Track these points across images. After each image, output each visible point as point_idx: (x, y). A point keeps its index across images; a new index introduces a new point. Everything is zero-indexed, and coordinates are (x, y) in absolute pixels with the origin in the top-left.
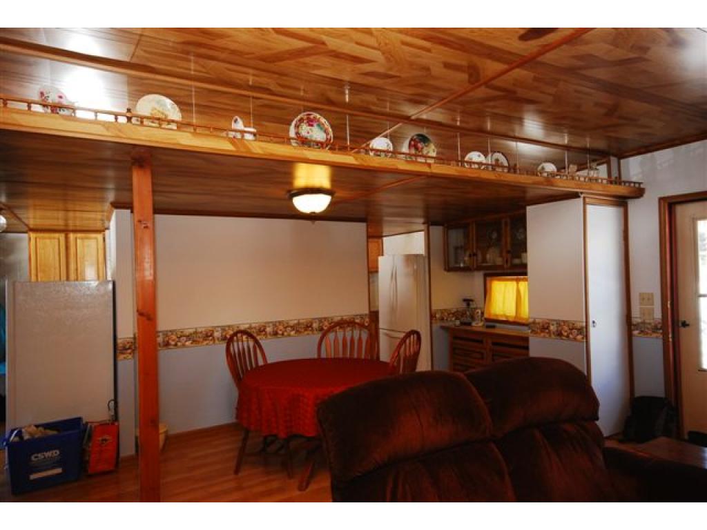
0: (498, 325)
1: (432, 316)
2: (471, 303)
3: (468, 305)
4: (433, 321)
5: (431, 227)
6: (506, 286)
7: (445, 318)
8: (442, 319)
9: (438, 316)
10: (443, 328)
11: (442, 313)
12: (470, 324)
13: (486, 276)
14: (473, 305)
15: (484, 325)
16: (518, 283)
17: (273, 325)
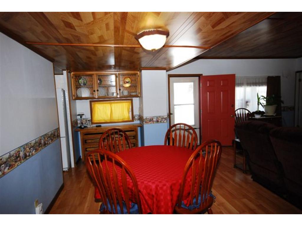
14: (84, 117)
17: (24, 148)
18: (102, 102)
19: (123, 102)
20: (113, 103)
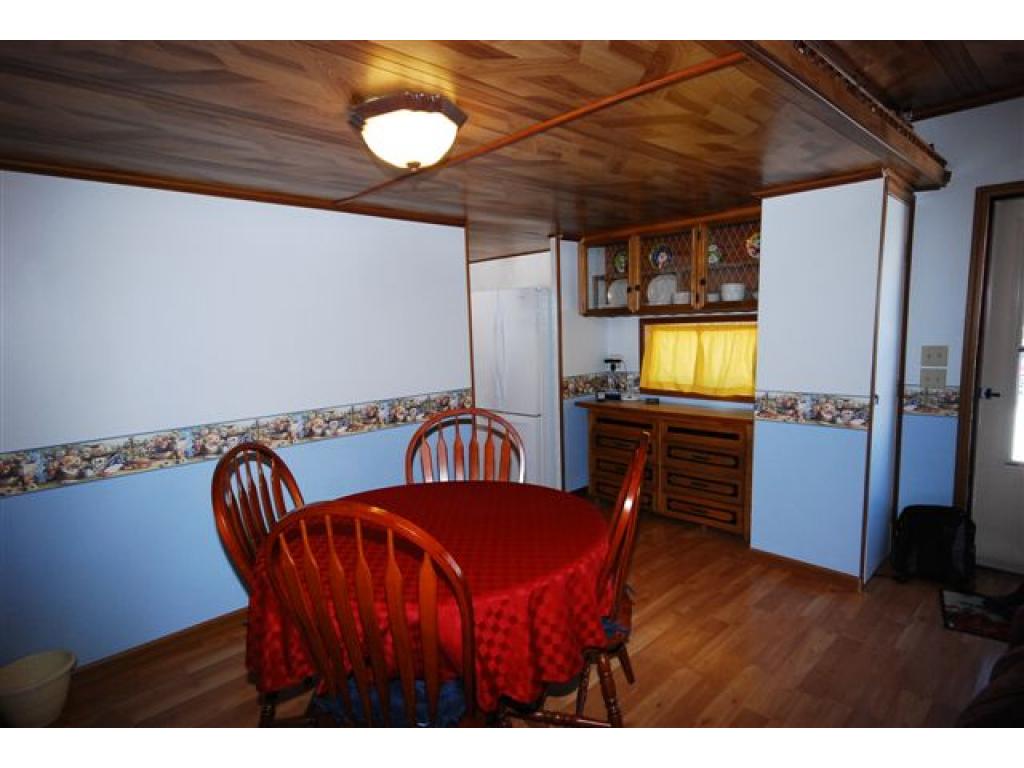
0: (662, 399)
1: (563, 388)
2: (617, 364)
3: (613, 368)
4: (565, 396)
5: (562, 243)
6: (677, 340)
8: (576, 391)
9: (571, 386)
10: (578, 404)
12: (618, 398)
13: (643, 323)
16: (699, 335)
18: (676, 325)
19: (740, 327)
20: (708, 328)
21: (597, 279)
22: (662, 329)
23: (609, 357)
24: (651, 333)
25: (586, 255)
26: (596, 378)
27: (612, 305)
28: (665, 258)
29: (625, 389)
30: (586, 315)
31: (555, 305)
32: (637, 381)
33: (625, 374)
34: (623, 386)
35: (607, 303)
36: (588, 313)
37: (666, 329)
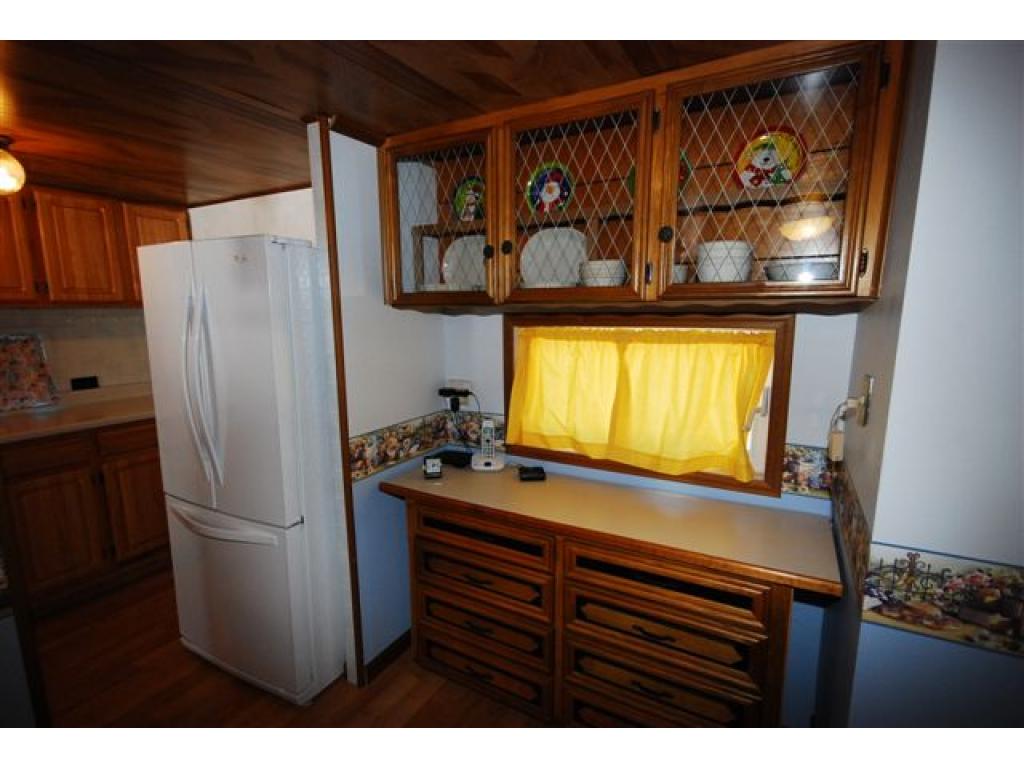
0: (549, 466)
1: (351, 459)
2: (461, 399)
3: (455, 406)
7: (392, 454)
8: (383, 459)
9: (370, 452)
11: (381, 439)
15: (507, 466)
16: (622, 351)
21: (422, 232)
22: (547, 336)
23: (448, 386)
24: (527, 340)
25: (395, 175)
26: (424, 426)
27: (451, 287)
28: (557, 193)
29: (478, 442)
30: (397, 305)
31: (326, 280)
32: (501, 430)
33: (479, 417)
34: (474, 437)
35: (442, 281)
36: (403, 301)
37: (557, 337)
